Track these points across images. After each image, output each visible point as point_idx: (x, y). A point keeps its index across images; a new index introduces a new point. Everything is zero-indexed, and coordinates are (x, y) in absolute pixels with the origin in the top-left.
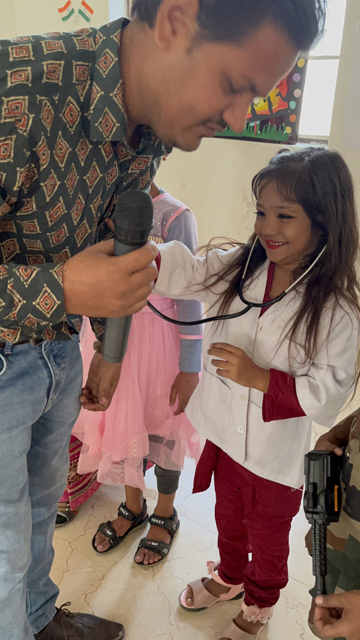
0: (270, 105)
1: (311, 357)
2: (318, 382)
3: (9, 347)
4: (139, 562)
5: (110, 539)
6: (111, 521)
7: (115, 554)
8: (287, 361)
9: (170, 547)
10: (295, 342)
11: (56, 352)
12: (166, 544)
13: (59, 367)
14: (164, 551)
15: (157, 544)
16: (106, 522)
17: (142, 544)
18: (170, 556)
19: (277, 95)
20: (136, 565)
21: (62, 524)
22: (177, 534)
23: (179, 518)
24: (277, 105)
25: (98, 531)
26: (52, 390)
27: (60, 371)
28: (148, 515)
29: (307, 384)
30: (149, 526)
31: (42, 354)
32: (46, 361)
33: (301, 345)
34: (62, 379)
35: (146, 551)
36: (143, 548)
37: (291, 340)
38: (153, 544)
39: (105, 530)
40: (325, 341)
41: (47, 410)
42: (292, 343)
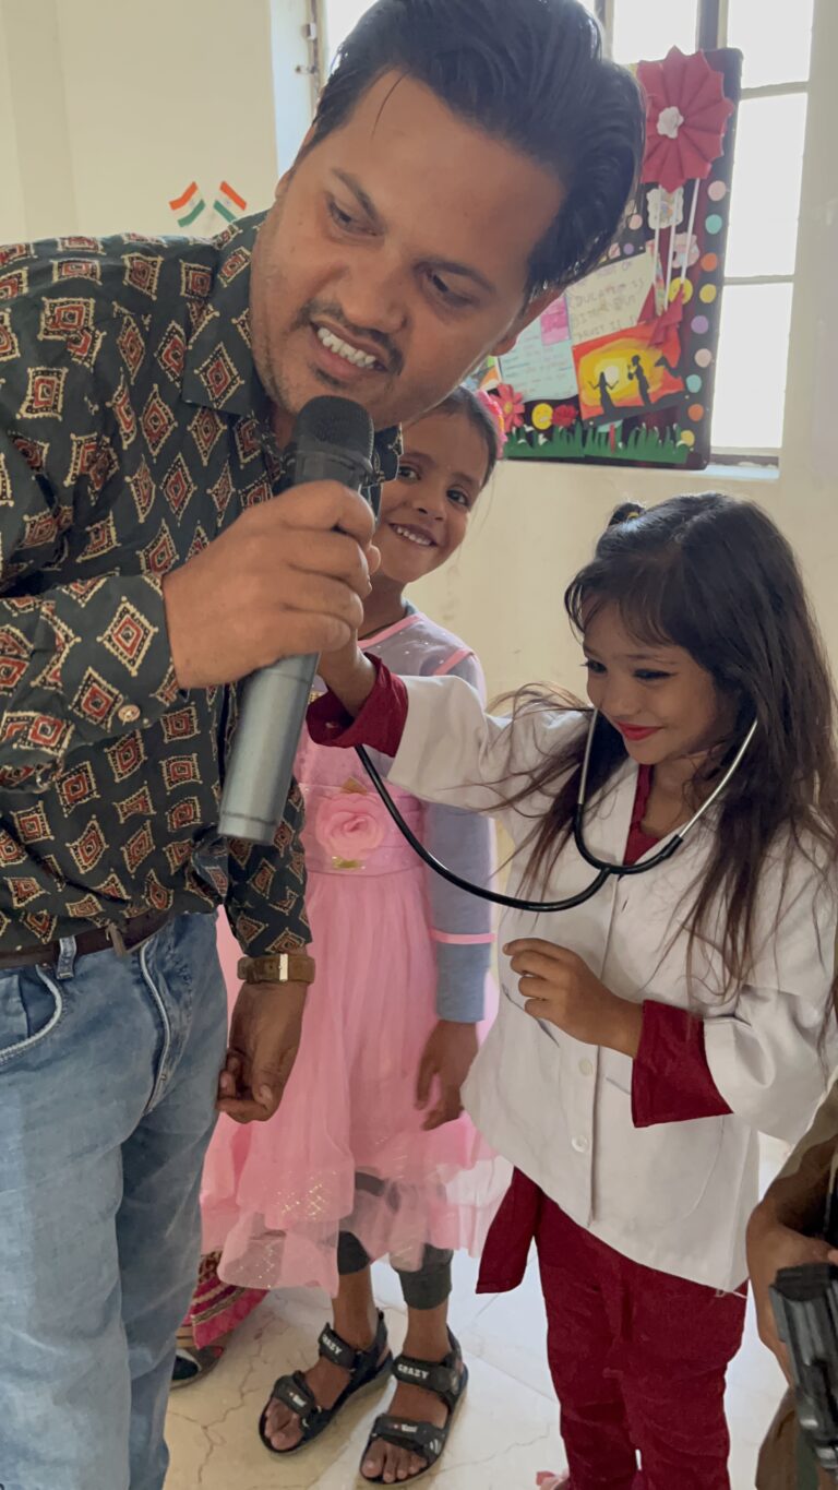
0: (644, 385)
1: (740, 973)
2: (755, 1031)
3: (67, 961)
4: (372, 1475)
5: (301, 1419)
6: (304, 1369)
7: (313, 1456)
8: (683, 982)
9: (447, 1436)
10: (702, 938)
11: (169, 965)
12: (439, 1429)
13: (178, 1001)
14: (432, 1446)
15: (413, 1429)
16: (290, 1372)
17: (379, 1429)
18: (447, 1459)
19: (658, 364)
20: (365, 1483)
21: (186, 1381)
22: (462, 1401)
23: (465, 1361)
24: (659, 385)
25: (272, 1396)
26: (164, 1057)
27: (181, 1010)
28: (390, 1354)
29: (732, 1037)
30: (393, 1382)
31: (142, 973)
32: (149, 989)
33: (714, 945)
34: (185, 1028)
35: (389, 1447)
36: (380, 1439)
37: (692, 933)
38: (405, 1428)
39: (288, 1394)
40: (771, 934)
41: (154, 1104)
42: (696, 939)
